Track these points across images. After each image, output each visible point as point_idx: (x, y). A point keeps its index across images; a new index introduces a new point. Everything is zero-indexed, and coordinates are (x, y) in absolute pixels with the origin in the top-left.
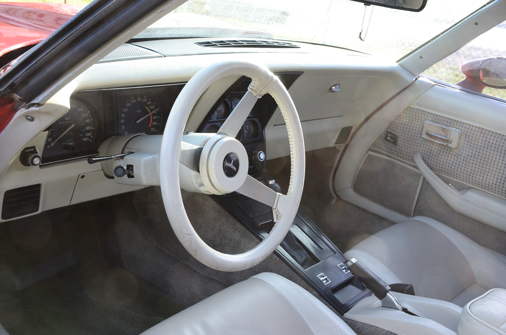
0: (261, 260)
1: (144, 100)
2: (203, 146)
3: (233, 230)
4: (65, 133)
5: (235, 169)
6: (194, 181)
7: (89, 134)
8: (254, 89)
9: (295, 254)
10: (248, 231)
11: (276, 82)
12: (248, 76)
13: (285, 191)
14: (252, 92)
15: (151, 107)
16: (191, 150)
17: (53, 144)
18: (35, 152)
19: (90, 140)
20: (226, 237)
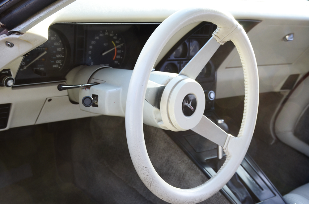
0: (208, 196)
1: (111, 35)
2: (166, 85)
3: (180, 162)
4: (37, 58)
5: (192, 108)
6: (154, 117)
7: (58, 62)
8: (218, 35)
9: (236, 191)
10: (194, 165)
11: (240, 30)
12: (215, 23)
13: (236, 134)
14: (216, 38)
15: (117, 42)
16: (155, 88)
17: (25, 68)
18: (10, 74)
19: (59, 67)
20: (173, 168)
